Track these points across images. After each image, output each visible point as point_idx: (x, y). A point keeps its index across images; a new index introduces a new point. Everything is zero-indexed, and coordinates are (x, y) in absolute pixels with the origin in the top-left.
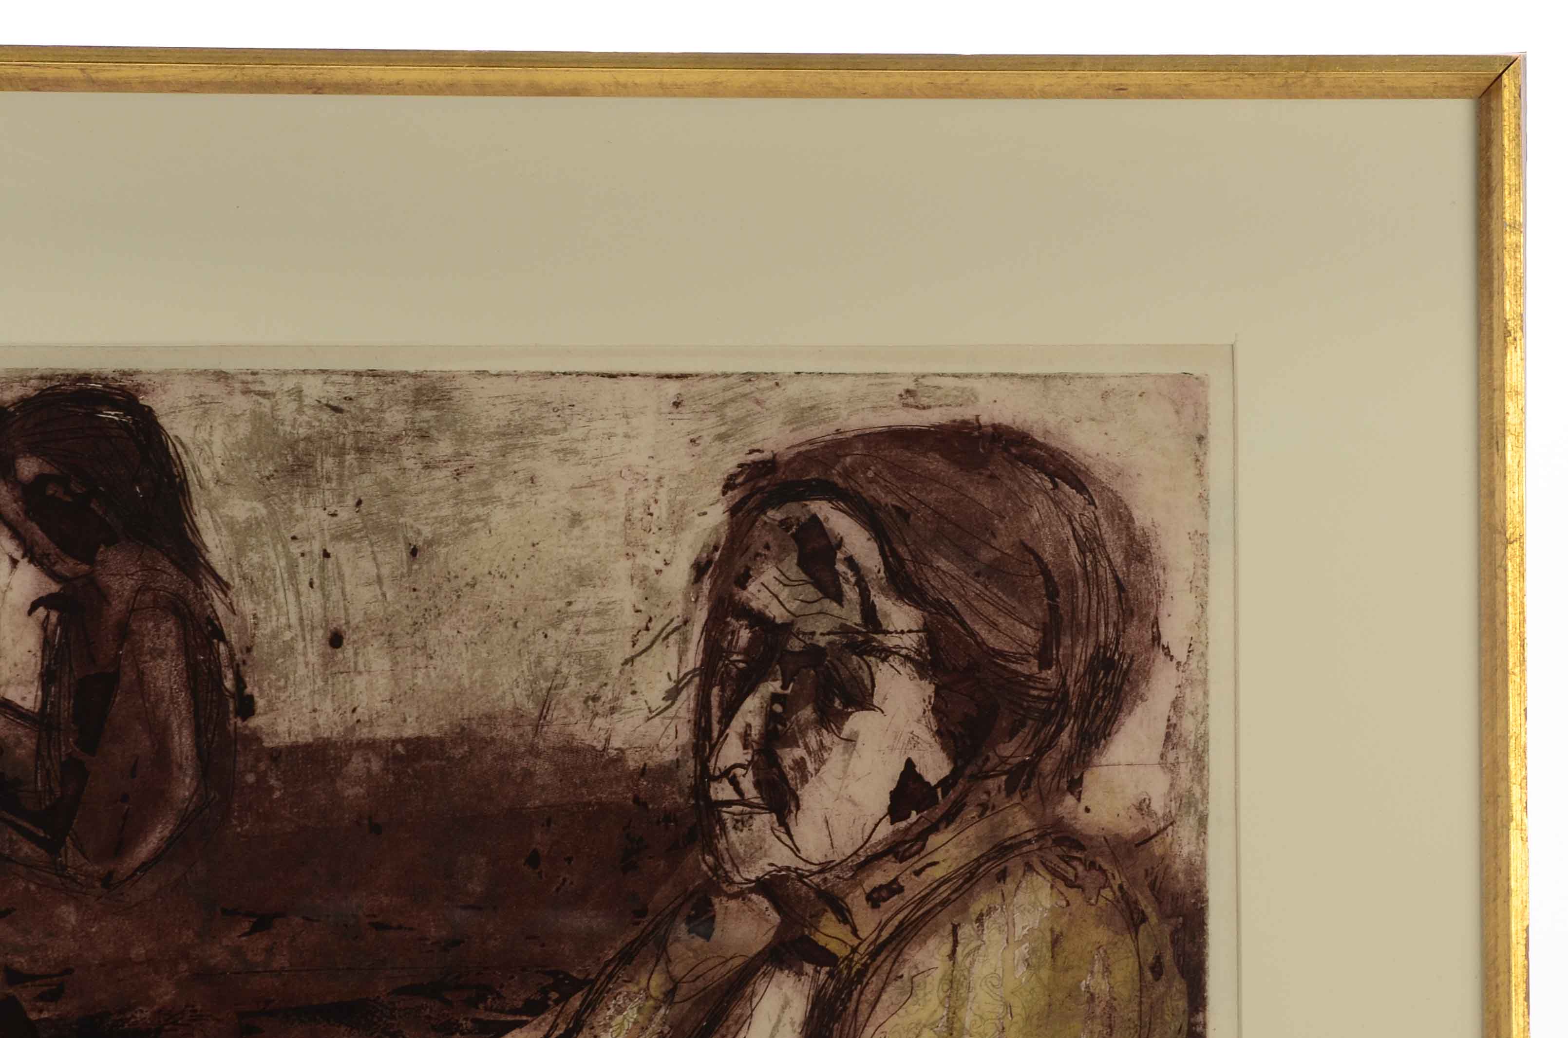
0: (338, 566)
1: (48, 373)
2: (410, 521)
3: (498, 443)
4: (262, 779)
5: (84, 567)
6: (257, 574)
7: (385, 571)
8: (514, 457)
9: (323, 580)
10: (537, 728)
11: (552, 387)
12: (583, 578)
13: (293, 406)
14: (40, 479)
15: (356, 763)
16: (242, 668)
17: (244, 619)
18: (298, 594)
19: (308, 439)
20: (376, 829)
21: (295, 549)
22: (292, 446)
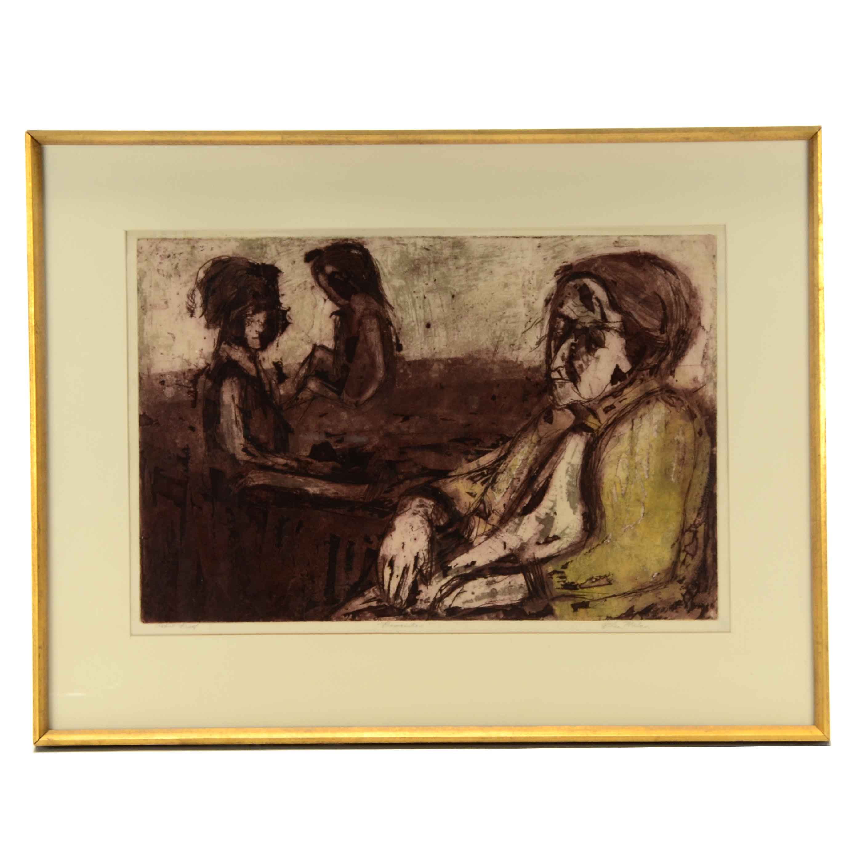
0: (429, 301)
1: (335, 238)
2: (452, 286)
3: (480, 260)
4: (405, 371)
5: (347, 302)
6: (402, 304)
7: (444, 303)
8: (486, 265)
9: (424, 305)
10: (494, 354)
11: (498, 241)
12: (508, 305)
13: (414, 248)
14: (333, 273)
15: (435, 366)
16: (398, 335)
17: (398, 319)
18: (416, 310)
19: (418, 259)
20: (442, 387)
21: (415, 296)
22: (413, 261)
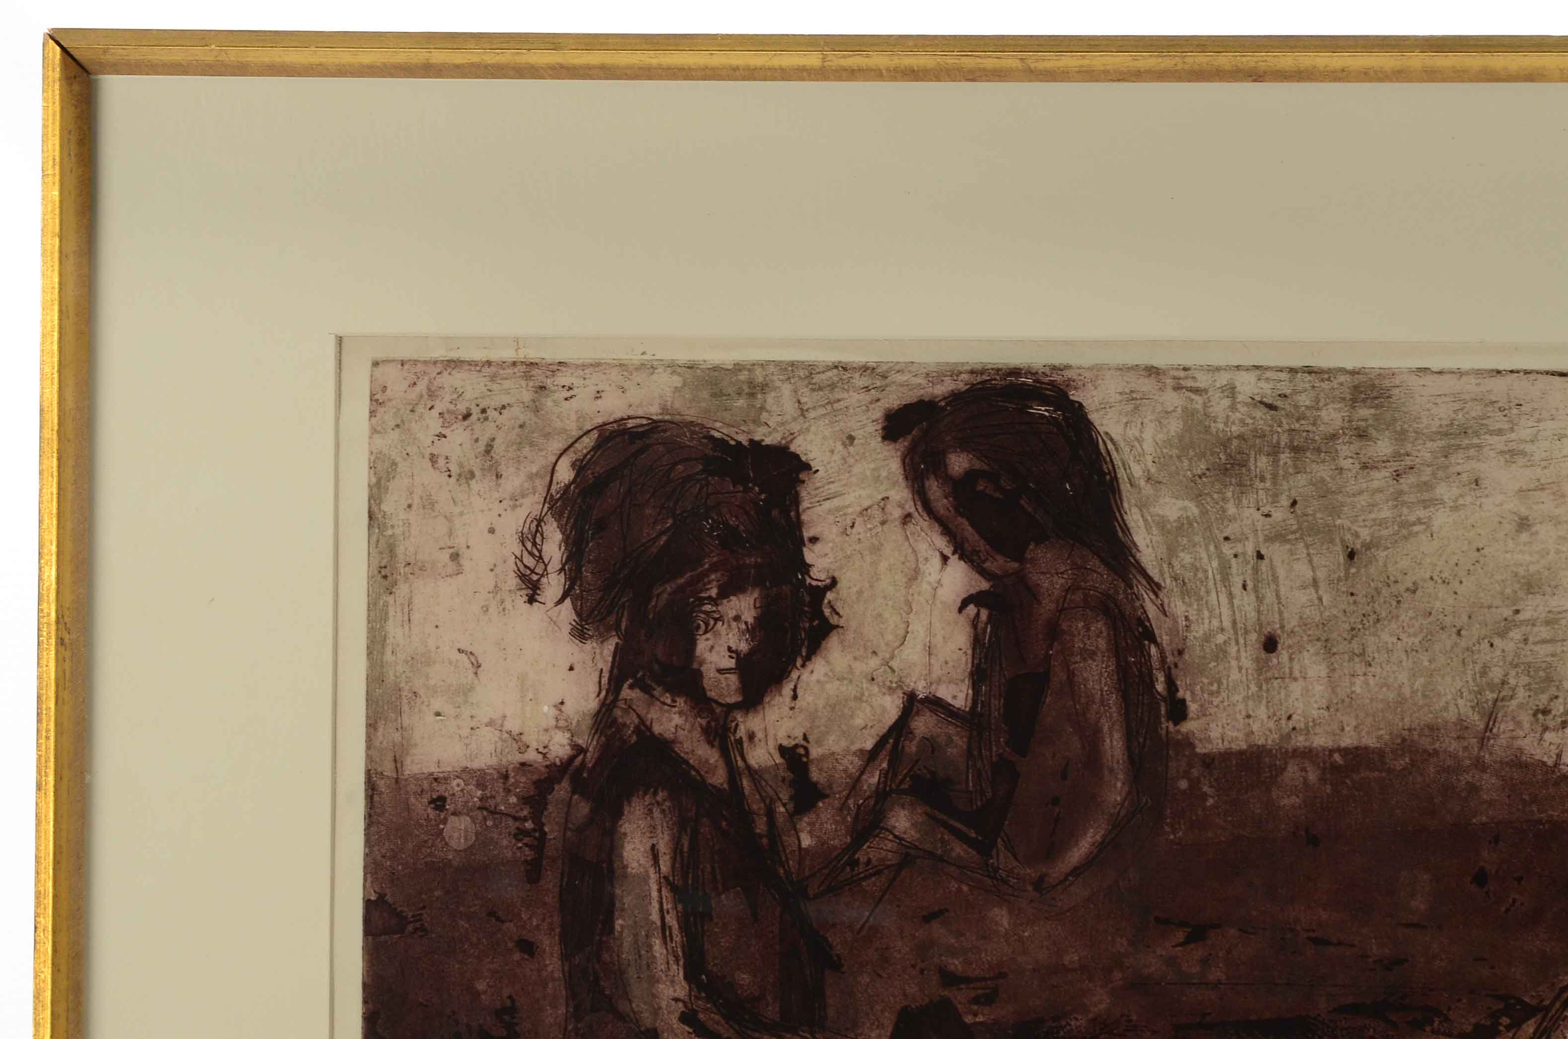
0: (1272, 568)
1: (979, 367)
2: (1347, 523)
3: (1440, 443)
4: (1194, 784)
5: (1015, 565)
6: (1188, 575)
7: (1321, 574)
8: (1457, 458)
9: (1256, 582)
10: (1483, 741)
11: (1498, 386)
12: (1531, 586)
13: (1226, 402)
14: (970, 475)
15: (1292, 771)
16: (1173, 671)
17: (1175, 621)
18: (1231, 596)
19: (1241, 437)
20: (1314, 841)
21: (1227, 550)
22: (1225, 444)
